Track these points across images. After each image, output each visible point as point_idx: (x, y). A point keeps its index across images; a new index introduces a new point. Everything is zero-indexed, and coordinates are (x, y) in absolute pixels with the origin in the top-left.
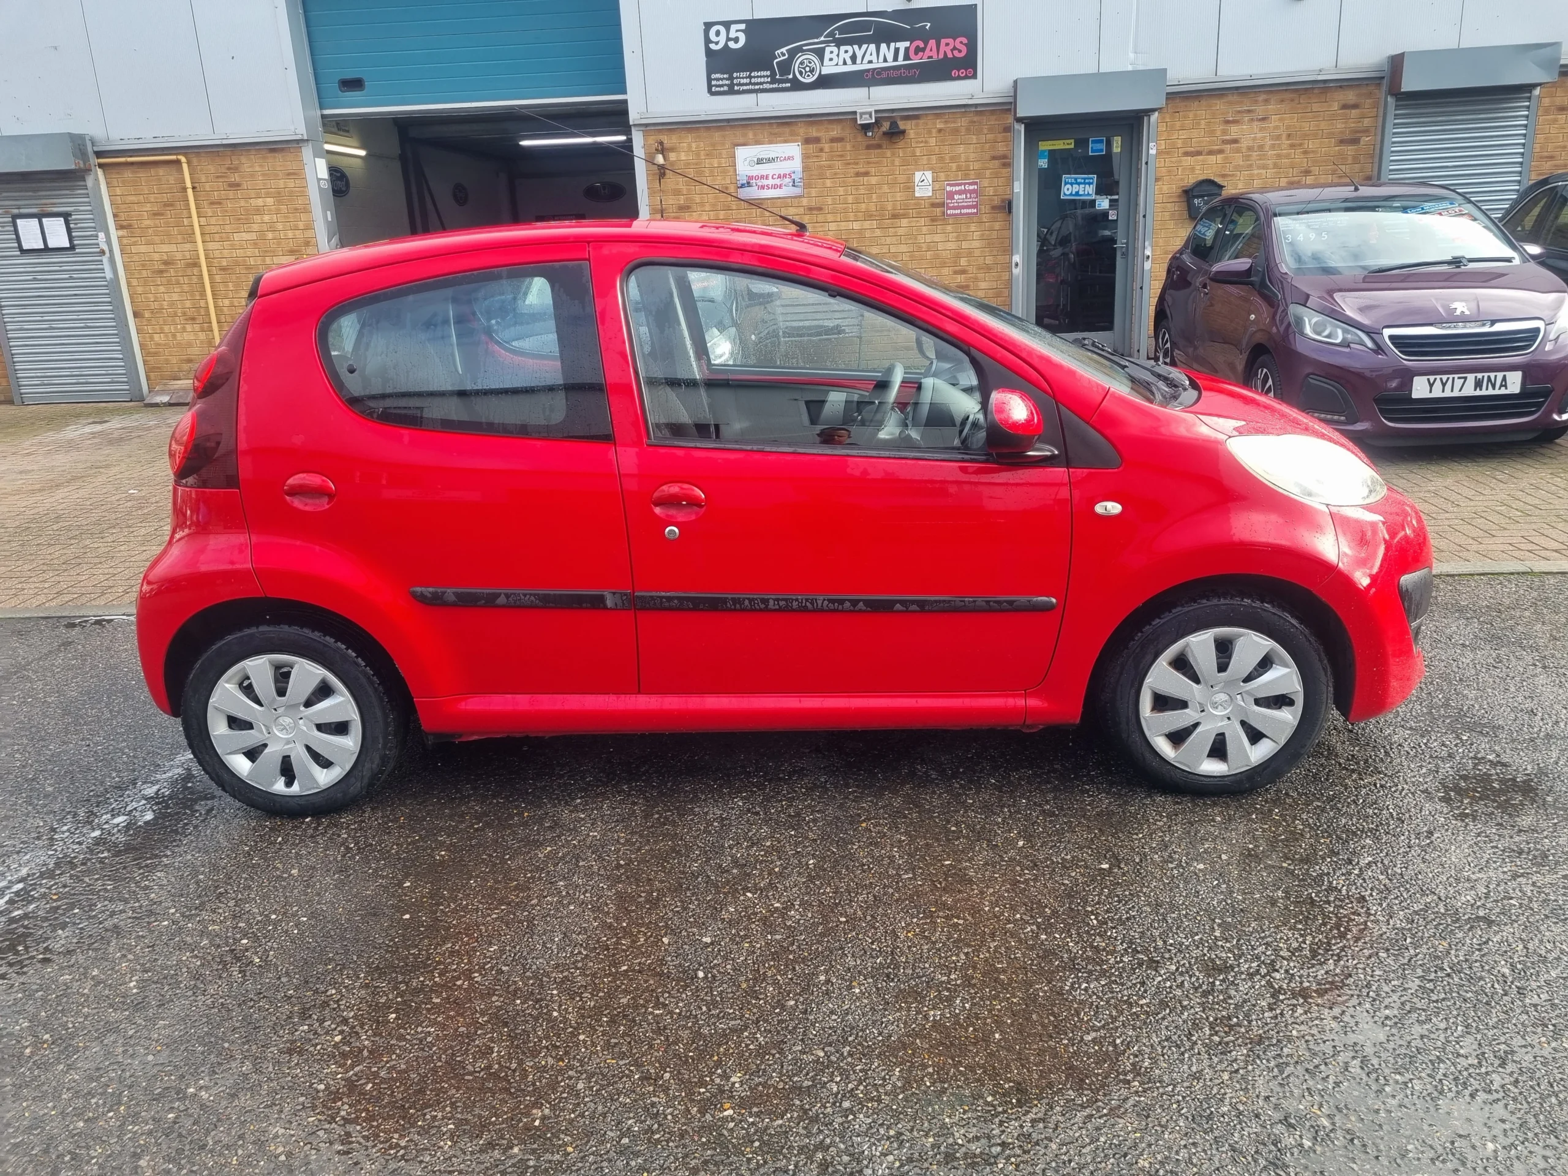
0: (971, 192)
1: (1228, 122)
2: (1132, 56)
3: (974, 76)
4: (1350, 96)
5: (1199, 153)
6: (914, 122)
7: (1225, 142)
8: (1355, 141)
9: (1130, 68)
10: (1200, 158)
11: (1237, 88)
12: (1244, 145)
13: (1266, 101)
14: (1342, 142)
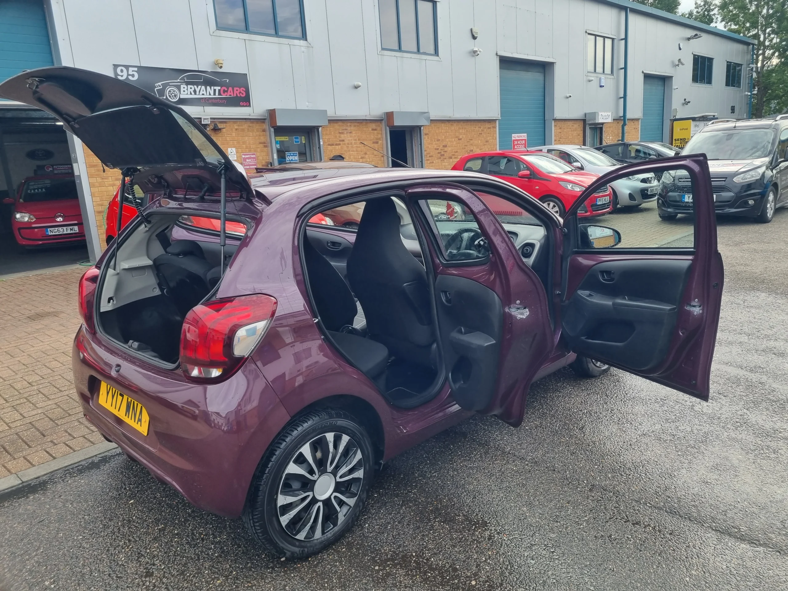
0: (253, 158)
1: (340, 133)
2: (307, 103)
3: (249, 106)
4: (373, 126)
5: (333, 145)
6: (225, 124)
7: (340, 141)
8: (377, 143)
9: (307, 108)
10: (333, 146)
11: (341, 120)
12: (346, 142)
13: (350, 125)
14: (374, 143)
